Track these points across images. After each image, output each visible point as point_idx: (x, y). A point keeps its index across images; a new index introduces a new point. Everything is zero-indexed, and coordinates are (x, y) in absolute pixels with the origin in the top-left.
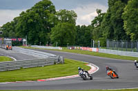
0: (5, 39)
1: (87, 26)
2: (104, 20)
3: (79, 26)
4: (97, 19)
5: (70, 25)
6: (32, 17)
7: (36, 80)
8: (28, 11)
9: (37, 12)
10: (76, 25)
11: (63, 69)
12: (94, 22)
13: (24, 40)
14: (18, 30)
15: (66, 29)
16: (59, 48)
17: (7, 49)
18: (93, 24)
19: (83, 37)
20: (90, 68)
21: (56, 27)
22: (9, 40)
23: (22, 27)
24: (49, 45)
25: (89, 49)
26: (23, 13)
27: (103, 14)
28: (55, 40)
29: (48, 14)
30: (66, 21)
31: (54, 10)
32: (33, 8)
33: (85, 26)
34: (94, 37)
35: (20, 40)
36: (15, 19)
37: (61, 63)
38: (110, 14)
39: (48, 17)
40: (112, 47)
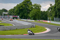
0: (10, 16)
1: (46, 11)
2: (53, 9)
3: (42, 11)
4: (50, 8)
5: (38, 10)
6: (22, 6)
7: (23, 34)
8: (20, 4)
9: (24, 4)
10: (41, 11)
11: (35, 30)
12: (49, 9)
13: (18, 17)
14: (16, 12)
15: (36, 12)
16: (33, 21)
17: (11, 20)
18: (48, 10)
19: (44, 16)
20: (47, 30)
21: (32, 11)
22: (11, 17)
23: (17, 11)
24: (29, 19)
25: (46, 21)
26: (18, 5)
27: (53, 6)
28: (32, 17)
29: (29, 6)
30: (37, 9)
31: (31, 4)
32: (22, 3)
33: (45, 11)
34: (49, 16)
35: (16, 16)
36: (14, 7)
37: (34, 27)
38: (56, 6)
39: (29, 7)
40: (56, 21)
